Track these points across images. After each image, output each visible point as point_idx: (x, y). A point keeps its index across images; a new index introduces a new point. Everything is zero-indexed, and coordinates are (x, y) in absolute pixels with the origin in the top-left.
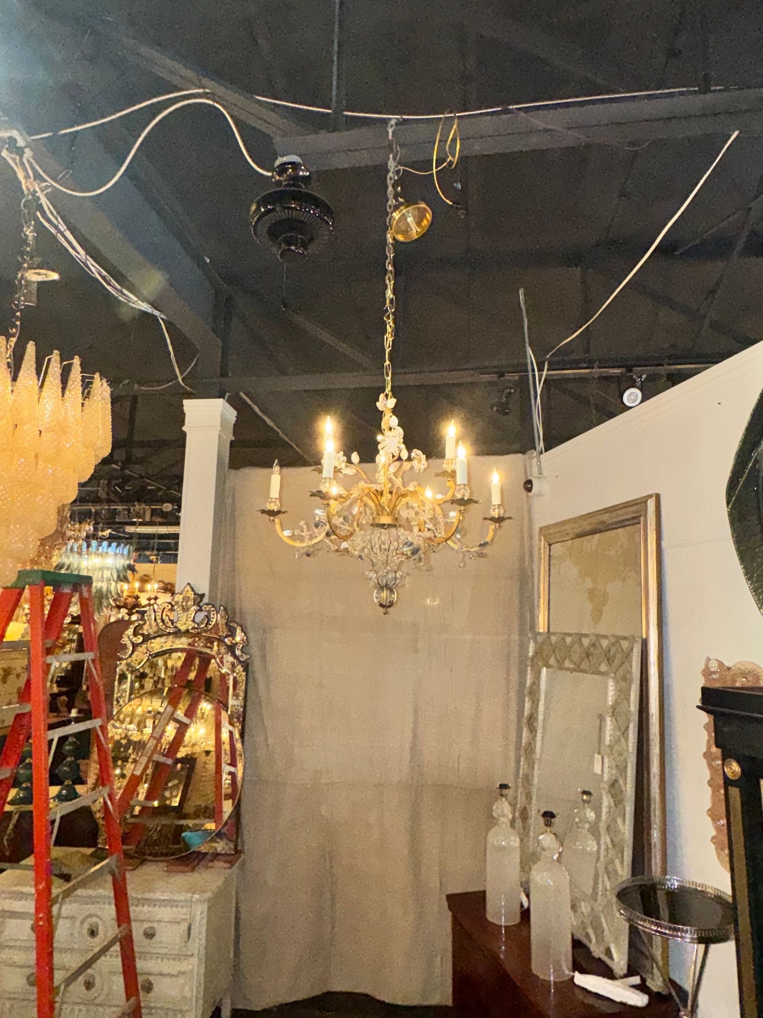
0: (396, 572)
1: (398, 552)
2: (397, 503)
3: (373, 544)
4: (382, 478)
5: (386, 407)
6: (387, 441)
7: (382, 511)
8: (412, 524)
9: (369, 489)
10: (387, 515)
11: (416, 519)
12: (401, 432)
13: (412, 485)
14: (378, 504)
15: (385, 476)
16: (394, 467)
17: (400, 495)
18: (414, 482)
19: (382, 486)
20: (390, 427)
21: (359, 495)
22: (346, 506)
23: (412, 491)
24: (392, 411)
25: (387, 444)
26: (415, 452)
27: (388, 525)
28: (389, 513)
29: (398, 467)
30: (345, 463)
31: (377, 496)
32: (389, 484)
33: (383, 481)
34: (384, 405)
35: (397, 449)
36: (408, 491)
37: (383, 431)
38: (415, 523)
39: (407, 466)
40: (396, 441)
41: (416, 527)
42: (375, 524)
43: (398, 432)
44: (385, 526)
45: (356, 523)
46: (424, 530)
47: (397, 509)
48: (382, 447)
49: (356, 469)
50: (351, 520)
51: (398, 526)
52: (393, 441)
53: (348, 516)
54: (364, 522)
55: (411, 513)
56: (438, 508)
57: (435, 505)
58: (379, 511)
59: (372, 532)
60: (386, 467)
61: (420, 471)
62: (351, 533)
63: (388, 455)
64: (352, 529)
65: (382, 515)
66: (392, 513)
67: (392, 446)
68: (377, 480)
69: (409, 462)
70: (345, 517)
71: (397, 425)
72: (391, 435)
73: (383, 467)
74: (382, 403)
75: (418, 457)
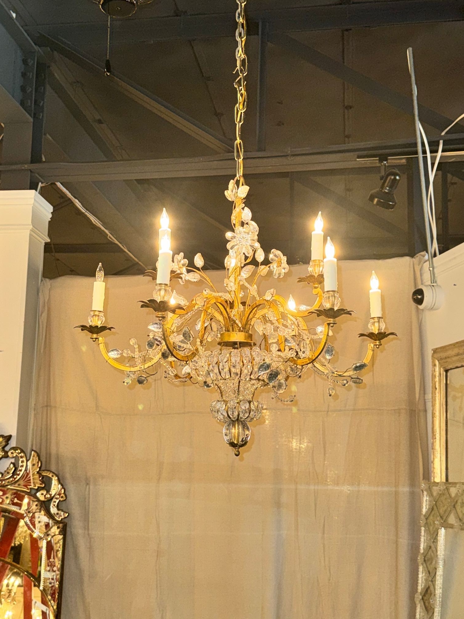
0: (250, 402)
1: (252, 377)
2: (251, 316)
3: (221, 367)
4: (232, 284)
5: (237, 197)
6: (237, 239)
7: (232, 326)
8: (269, 342)
9: (216, 298)
10: (239, 331)
11: (275, 335)
12: (255, 228)
13: (270, 293)
14: (228, 318)
15: (236, 282)
16: (247, 272)
17: (255, 306)
18: (272, 290)
19: (232, 295)
20: (242, 221)
21: (204, 306)
22: (187, 319)
23: (269, 301)
24: (244, 201)
25: (238, 242)
26: (273, 253)
27: (240, 343)
28: (241, 328)
29: (252, 271)
30: (187, 267)
31: (226, 307)
32: (242, 292)
33: (233, 289)
34: (234, 194)
35: (250, 249)
36: (265, 301)
37: (233, 227)
38: (274, 340)
39: (264, 270)
40: (249, 239)
41: (275, 345)
42: (223, 342)
43: (252, 228)
44: (237, 344)
45: (200, 341)
46: (285, 349)
47: (251, 324)
48: (232, 246)
49: (200, 275)
50: (193, 338)
51: (252, 344)
52: (246, 239)
53: (189, 332)
54: (209, 340)
55: (269, 328)
56: (302, 321)
57: (298, 318)
58: (228, 327)
59: (220, 352)
60: (237, 271)
61: (280, 276)
62: (193, 353)
63: (239, 257)
64: (194, 348)
65: (233, 331)
66: (245, 329)
67: (244, 245)
68: (226, 288)
69: (266, 265)
70: (186, 333)
71: (251, 219)
72: (243, 232)
73: (233, 271)
74: (232, 191)
75: (277, 259)
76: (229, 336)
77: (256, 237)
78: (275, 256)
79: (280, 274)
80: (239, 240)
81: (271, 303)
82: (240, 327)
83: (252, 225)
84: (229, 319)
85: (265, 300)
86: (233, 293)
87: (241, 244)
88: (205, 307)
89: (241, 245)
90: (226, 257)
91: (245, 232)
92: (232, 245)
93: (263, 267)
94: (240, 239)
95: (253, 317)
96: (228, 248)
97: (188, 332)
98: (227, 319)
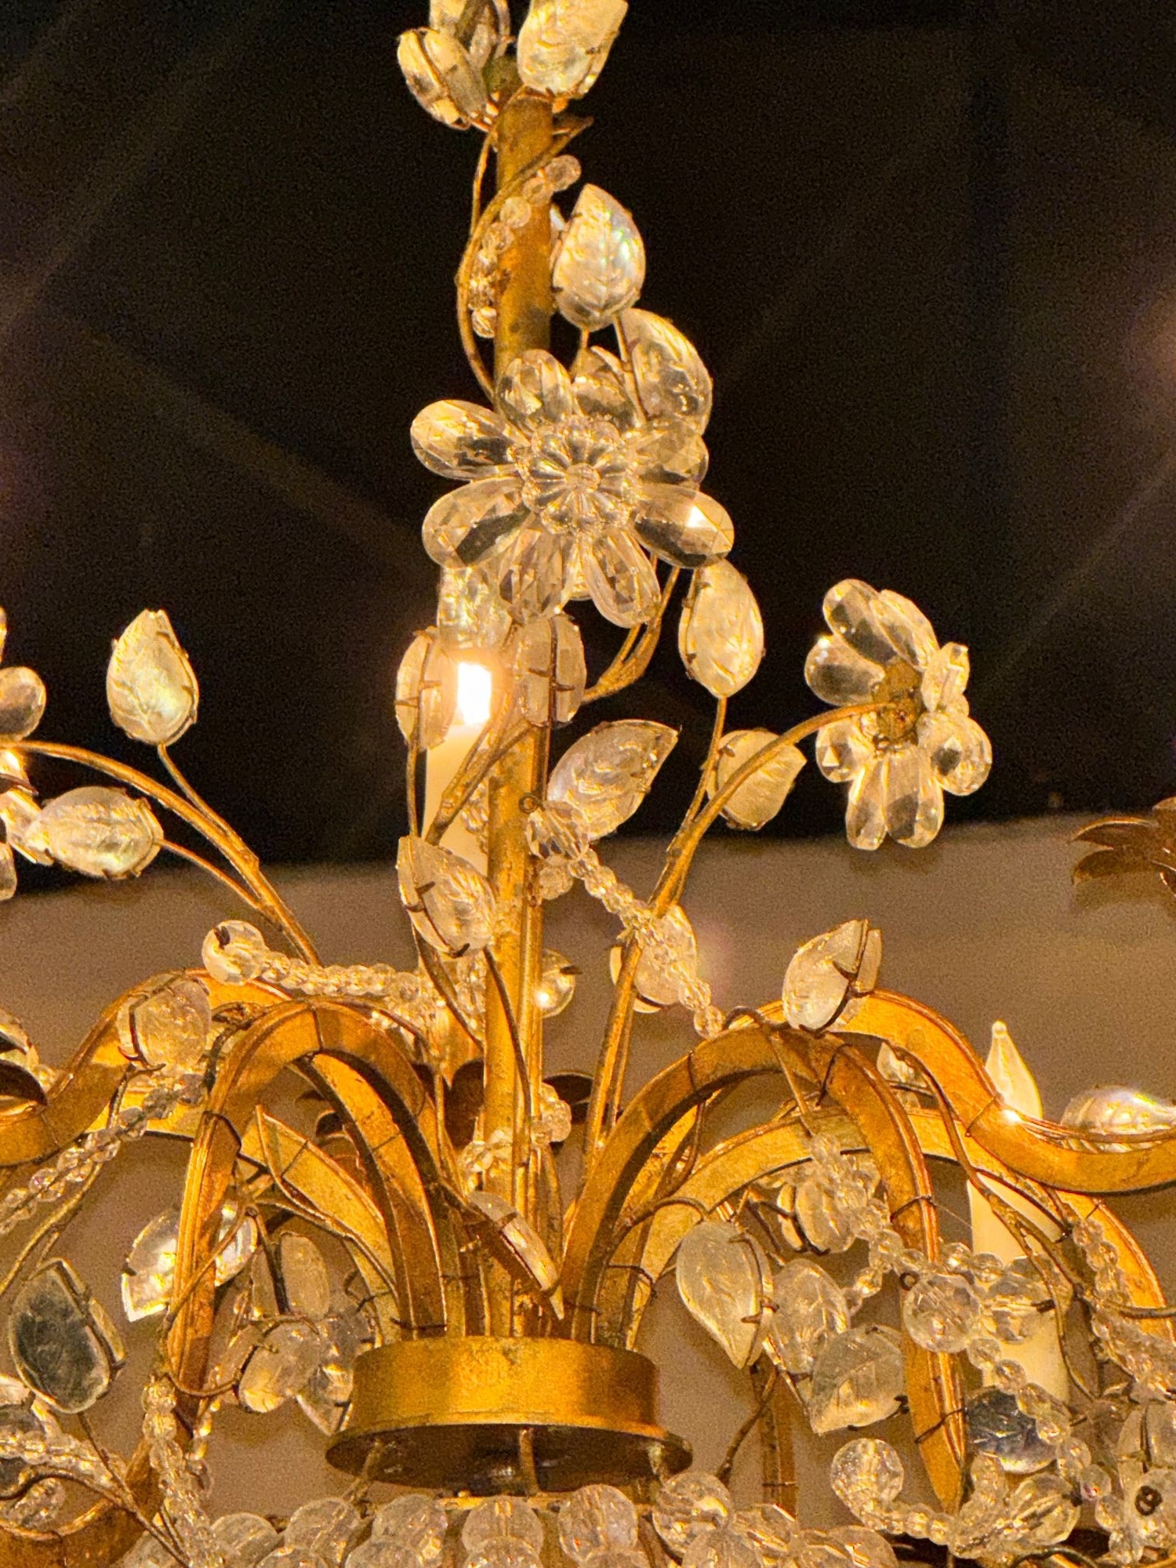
2: (643, 1188)
4: (468, 888)
5: (506, 93)
6: (523, 469)
7: (470, 1279)
8: (821, 1427)
9: (323, 1018)
10: (534, 1330)
11: (873, 1356)
12: (681, 378)
13: (825, 966)
14: (424, 1206)
15: (502, 879)
16: (605, 780)
17: (682, 1091)
18: (848, 935)
19: (463, 1001)
20: (557, 319)
21: (209, 1081)
22: (47, 1210)
23: (819, 1034)
24: (569, 132)
25: (530, 494)
26: (840, 612)
27: (546, 1440)
28: (556, 1301)
29: (651, 775)
30: (34, 737)
31: (407, 1103)
32: (554, 972)
33: (482, 932)
34: (487, 69)
35: (637, 556)
36: (776, 1039)
37: (476, 366)
38: (861, 1407)
39: (761, 775)
40: (634, 464)
41: (869, 1451)
42: (385, 1436)
43: (646, 372)
44: (511, 1455)
45: (170, 1401)
46: (968, 1487)
47: (644, 1263)
48: (473, 534)
49: (165, 816)
50: (114, 1368)
51: (656, 1452)
52: (601, 463)
53: (78, 1316)
54: (260, 1397)
55: (804, 1308)
56: (1116, 1244)
57: (1081, 1207)
58: (432, 1292)
59: (356, 1523)
60: (509, 773)
61: (908, 830)
62: (107, 1519)
63: (536, 634)
64: (123, 1471)
65: (474, 1327)
66: (587, 1309)
67: (582, 524)
68: (415, 918)
69: (779, 727)
70: (43, 1327)
71: (635, 296)
72: (571, 401)
73: (471, 775)
74: (465, 41)
75: (878, 673)
76: (440, 1376)
77: (694, 454)
78: (863, 640)
79: (905, 809)
80: (534, 473)
81: (840, 1063)
82: (545, 1281)
83: (652, 347)
84: (438, 1213)
85: (784, 1029)
86: (471, 974)
87: (552, 508)
88: (220, 1089)
89: (560, 519)
90: (410, 639)
91: (592, 407)
92: (474, 521)
93: (747, 742)
94: (547, 467)
95: (669, 1191)
96: (430, 549)
97: (66, 1313)
98: (412, 1215)
